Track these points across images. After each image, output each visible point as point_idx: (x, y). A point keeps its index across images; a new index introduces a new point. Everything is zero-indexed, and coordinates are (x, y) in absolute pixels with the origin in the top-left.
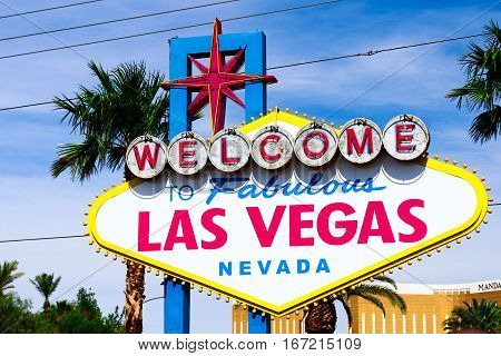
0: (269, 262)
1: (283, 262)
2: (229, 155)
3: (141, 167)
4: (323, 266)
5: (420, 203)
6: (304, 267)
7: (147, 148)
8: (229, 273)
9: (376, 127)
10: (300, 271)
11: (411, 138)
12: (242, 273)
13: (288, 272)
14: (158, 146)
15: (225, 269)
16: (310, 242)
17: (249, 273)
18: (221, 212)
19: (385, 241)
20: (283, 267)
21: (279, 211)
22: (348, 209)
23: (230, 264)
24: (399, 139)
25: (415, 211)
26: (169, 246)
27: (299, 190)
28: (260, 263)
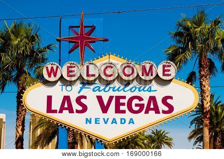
0: (108, 119)
1: (114, 119)
2: (90, 73)
3: (50, 76)
4: (131, 121)
5: (171, 98)
6: (123, 121)
7: (52, 68)
8: (90, 123)
9: (155, 65)
10: (121, 123)
11: (169, 70)
12: (96, 123)
13: (116, 123)
14: (57, 67)
15: (88, 121)
16: (124, 112)
17: (99, 123)
18: (85, 97)
19: (156, 113)
20: (114, 121)
21: (111, 98)
22: (140, 99)
23: (91, 119)
24: (164, 71)
25: (169, 101)
26: (61, 111)
27: (120, 90)
28: (104, 119)
